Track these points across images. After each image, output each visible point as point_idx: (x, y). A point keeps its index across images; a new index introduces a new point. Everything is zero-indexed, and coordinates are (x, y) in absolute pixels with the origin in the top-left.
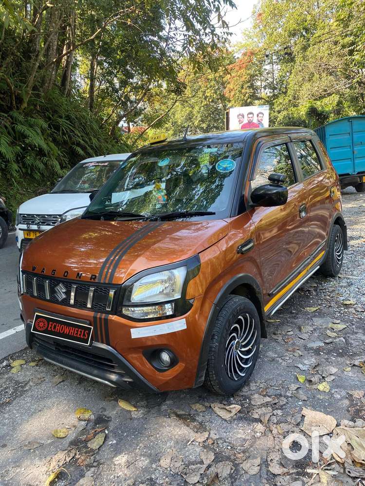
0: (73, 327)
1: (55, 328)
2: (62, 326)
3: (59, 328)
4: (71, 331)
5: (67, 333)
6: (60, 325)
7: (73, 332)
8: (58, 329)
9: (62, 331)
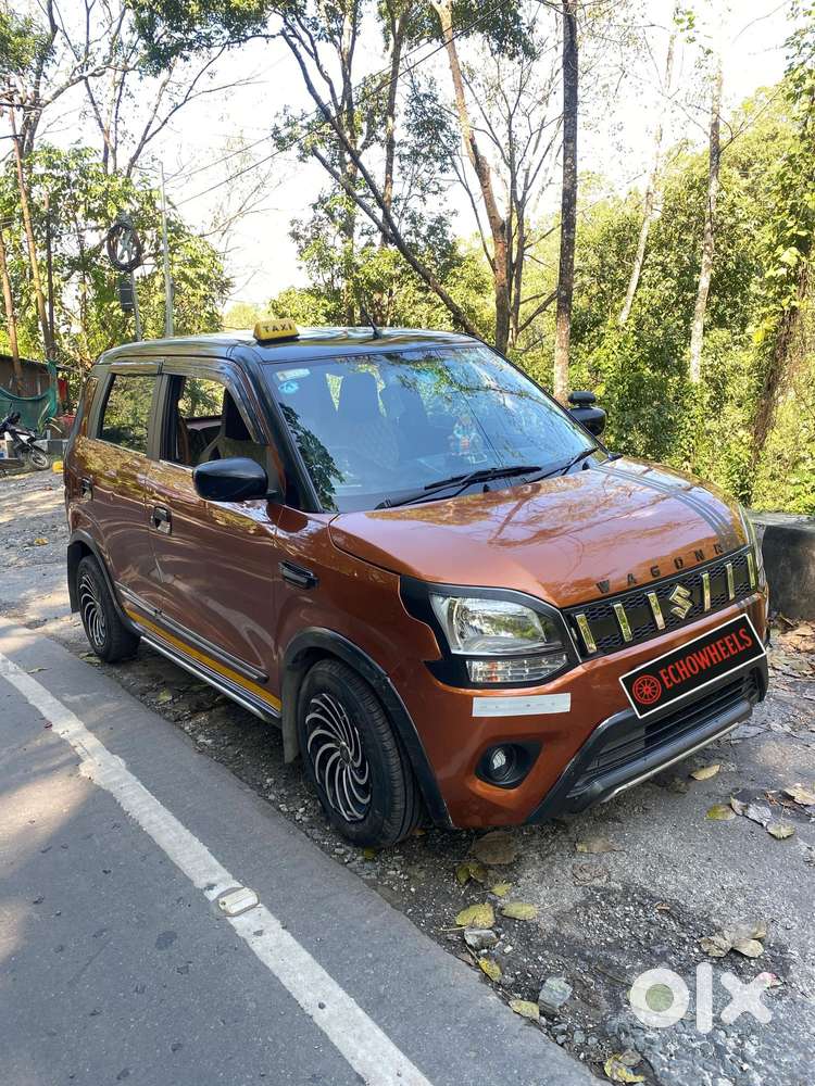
0: (709, 645)
1: (677, 675)
2: (687, 661)
3: (685, 669)
4: (712, 655)
5: (709, 665)
6: (682, 662)
7: (716, 653)
8: (684, 672)
9: (694, 669)
